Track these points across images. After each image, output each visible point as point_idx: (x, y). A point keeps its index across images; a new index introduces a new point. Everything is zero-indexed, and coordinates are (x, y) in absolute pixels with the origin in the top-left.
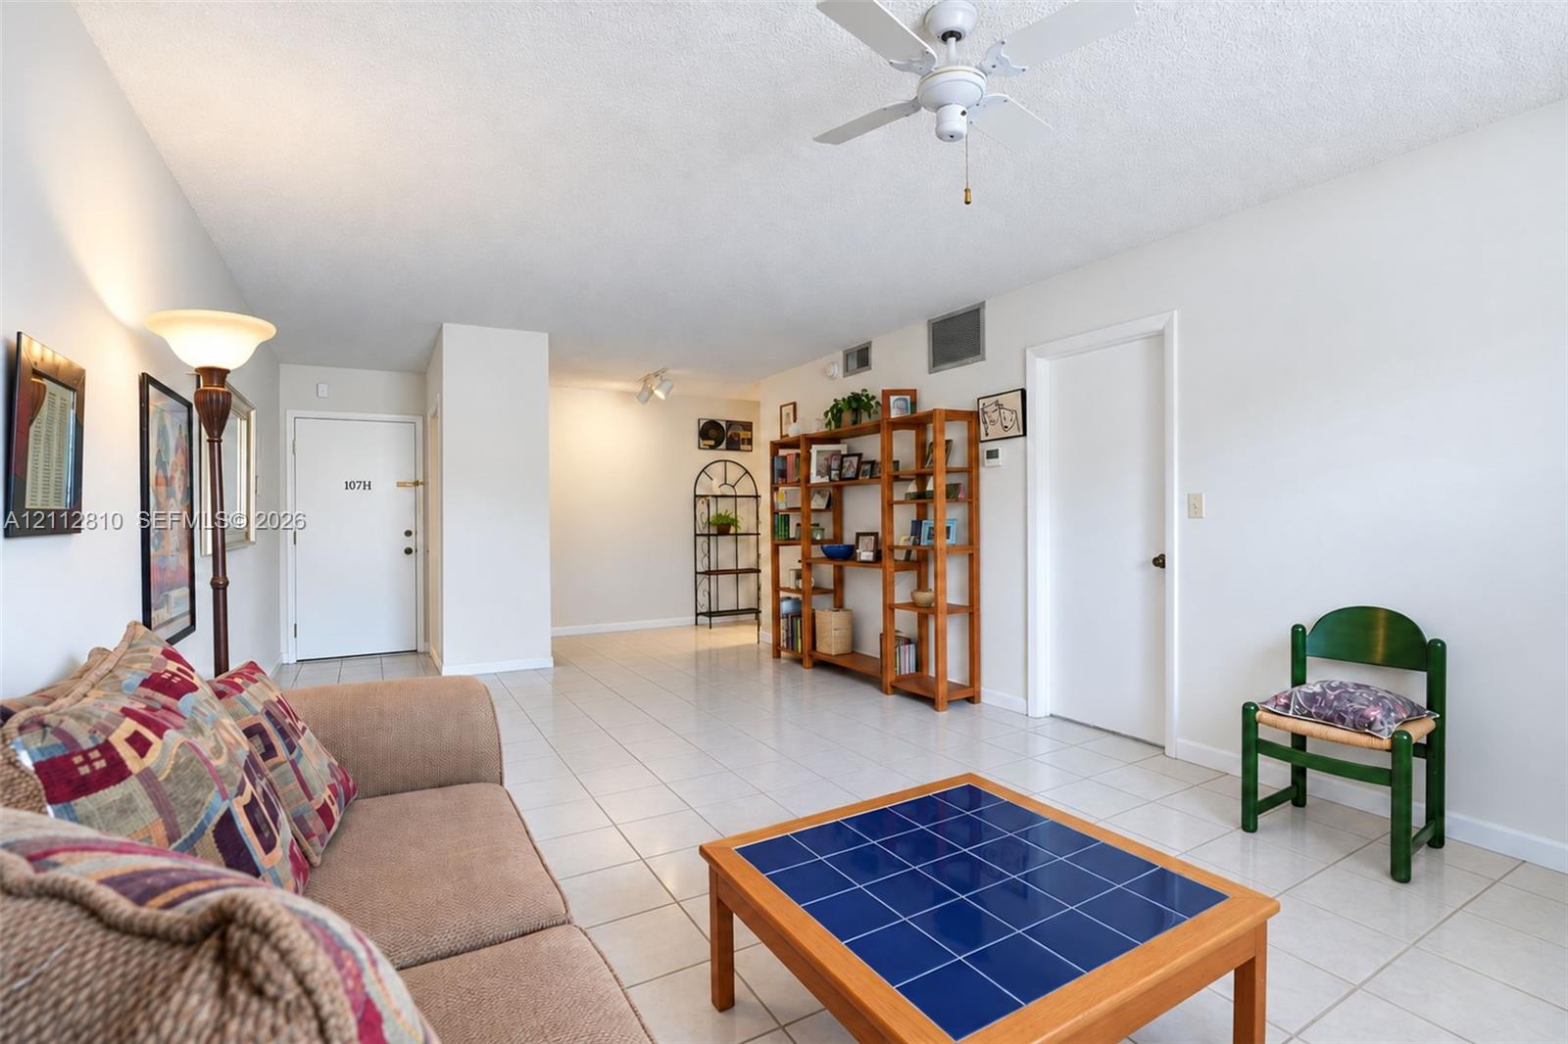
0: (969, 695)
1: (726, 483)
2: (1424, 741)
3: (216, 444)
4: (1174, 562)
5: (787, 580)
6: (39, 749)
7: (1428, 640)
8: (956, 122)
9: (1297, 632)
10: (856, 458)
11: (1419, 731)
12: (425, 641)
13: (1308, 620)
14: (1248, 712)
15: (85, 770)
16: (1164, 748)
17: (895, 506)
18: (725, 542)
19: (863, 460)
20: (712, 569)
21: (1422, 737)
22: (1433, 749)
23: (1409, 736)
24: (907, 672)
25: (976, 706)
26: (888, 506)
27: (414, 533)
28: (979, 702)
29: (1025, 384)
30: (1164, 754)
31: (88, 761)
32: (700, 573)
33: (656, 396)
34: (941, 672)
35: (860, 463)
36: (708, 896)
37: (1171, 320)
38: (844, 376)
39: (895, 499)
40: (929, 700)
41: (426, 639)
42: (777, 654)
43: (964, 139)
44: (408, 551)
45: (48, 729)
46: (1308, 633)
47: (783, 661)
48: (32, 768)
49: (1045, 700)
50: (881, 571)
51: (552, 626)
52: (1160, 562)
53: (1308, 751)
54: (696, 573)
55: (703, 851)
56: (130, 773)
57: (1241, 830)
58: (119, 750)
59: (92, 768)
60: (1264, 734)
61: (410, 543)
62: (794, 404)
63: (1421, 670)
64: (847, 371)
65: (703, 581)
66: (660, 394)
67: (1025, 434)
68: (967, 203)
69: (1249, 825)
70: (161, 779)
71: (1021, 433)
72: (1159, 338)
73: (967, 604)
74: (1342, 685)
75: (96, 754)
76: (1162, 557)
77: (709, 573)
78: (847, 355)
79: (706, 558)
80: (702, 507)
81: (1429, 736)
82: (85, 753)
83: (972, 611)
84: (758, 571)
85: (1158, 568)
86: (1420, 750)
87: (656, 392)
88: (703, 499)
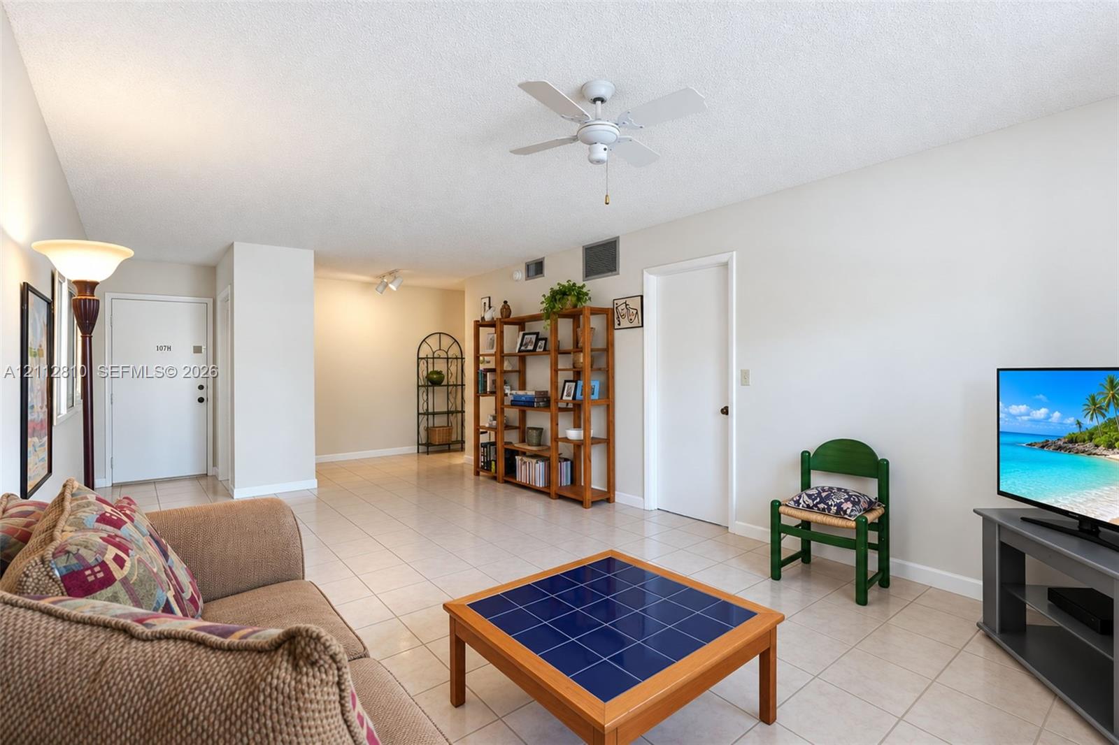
0: (607, 498)
1: (440, 349)
2: (877, 521)
3: (88, 338)
4: (733, 411)
5: (485, 421)
6: (65, 567)
7: (879, 459)
8: (600, 152)
9: (805, 457)
10: (535, 336)
11: (872, 517)
12: (213, 466)
13: (812, 447)
14: (775, 505)
15: (91, 579)
16: (728, 527)
17: (559, 372)
18: (440, 392)
19: (540, 337)
20: (429, 411)
21: (875, 519)
22: (882, 525)
23: (866, 520)
24: (565, 485)
25: (611, 504)
26: (555, 371)
27: (205, 387)
28: (614, 501)
29: (643, 292)
30: (728, 532)
31: (94, 573)
32: (421, 414)
33: (390, 288)
34: (588, 481)
35: (538, 340)
36: (449, 637)
37: (731, 258)
38: (526, 280)
39: (559, 367)
40: (581, 503)
41: (215, 464)
42: (477, 474)
43: (605, 164)
44: (201, 400)
45: (71, 555)
46: (812, 455)
47: (481, 478)
48: (60, 579)
49: (654, 498)
50: (549, 413)
51: (316, 455)
52: (725, 411)
53: (812, 530)
54: (419, 414)
55: (446, 607)
56: (116, 580)
57: (770, 579)
58: (110, 566)
59: (95, 577)
60: (785, 520)
61: (201, 394)
62: (490, 298)
63: (874, 478)
64: (528, 276)
65: (423, 419)
66: (392, 287)
67: (642, 326)
68: (607, 204)
69: (776, 576)
70: (131, 582)
71: (641, 325)
72: (726, 266)
73: (606, 438)
74: (831, 489)
75: (98, 569)
76: (726, 408)
77: (427, 413)
78: (528, 266)
79: (425, 403)
80: (423, 365)
81: (880, 518)
82: (91, 568)
83: (608, 442)
84: (463, 412)
85: (725, 415)
86: (872, 526)
87: (390, 286)
88: (423, 360)
